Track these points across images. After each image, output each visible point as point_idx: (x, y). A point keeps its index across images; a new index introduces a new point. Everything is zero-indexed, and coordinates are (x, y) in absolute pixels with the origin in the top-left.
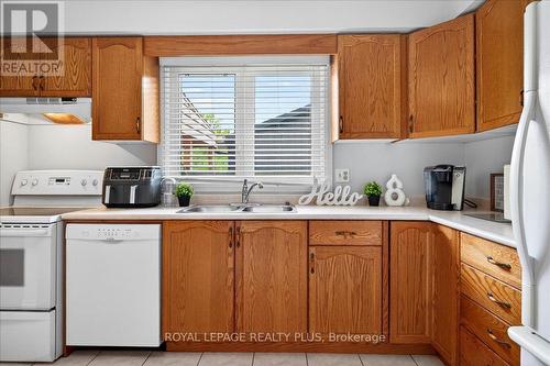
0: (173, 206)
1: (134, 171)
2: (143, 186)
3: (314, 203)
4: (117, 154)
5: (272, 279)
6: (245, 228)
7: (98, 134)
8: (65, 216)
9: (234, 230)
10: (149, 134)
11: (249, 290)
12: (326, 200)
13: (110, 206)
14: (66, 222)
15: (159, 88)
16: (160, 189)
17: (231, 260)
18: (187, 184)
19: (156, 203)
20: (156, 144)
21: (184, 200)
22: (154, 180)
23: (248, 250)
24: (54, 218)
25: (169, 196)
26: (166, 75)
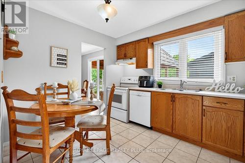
0: (156, 87)
1: (146, 77)
2: (148, 81)
3: (213, 90)
4: (142, 72)
5: (187, 116)
6: (176, 96)
7: (137, 67)
8: (130, 88)
9: (173, 96)
10: (150, 66)
11: (178, 117)
12: (220, 89)
13: (140, 87)
14: (130, 90)
15: (153, 52)
16: (153, 82)
17: (171, 106)
18: (161, 81)
19: (152, 86)
20: (152, 69)
21: (160, 86)
22: (151, 80)
23: (178, 104)
24: (127, 89)
25: (156, 85)
26: (156, 47)
